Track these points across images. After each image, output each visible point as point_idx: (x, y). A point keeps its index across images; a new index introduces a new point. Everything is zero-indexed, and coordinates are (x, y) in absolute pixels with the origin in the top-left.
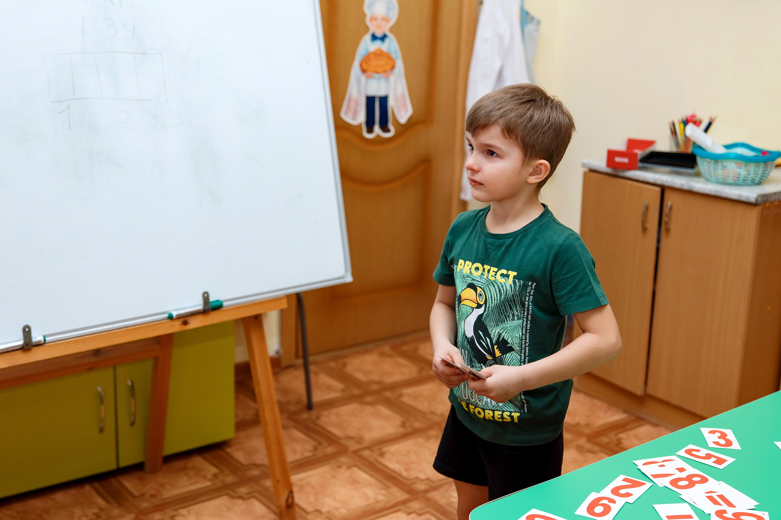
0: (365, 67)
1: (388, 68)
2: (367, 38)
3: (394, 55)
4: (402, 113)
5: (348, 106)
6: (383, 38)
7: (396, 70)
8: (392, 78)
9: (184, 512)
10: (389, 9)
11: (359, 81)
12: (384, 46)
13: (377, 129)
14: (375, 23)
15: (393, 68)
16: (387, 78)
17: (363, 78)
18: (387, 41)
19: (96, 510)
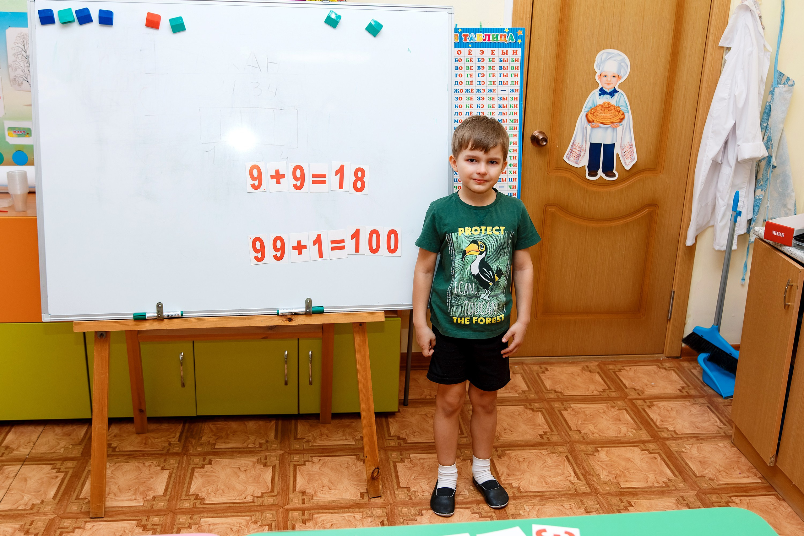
0: (591, 117)
1: (615, 120)
2: (597, 91)
3: (622, 108)
4: (628, 161)
5: (571, 151)
6: (613, 93)
7: (624, 122)
8: (620, 129)
9: (316, 460)
10: (620, 67)
11: (584, 130)
12: (613, 101)
13: (600, 173)
14: (604, 79)
15: (622, 120)
16: (615, 128)
17: (589, 127)
18: (616, 95)
19: (263, 441)
